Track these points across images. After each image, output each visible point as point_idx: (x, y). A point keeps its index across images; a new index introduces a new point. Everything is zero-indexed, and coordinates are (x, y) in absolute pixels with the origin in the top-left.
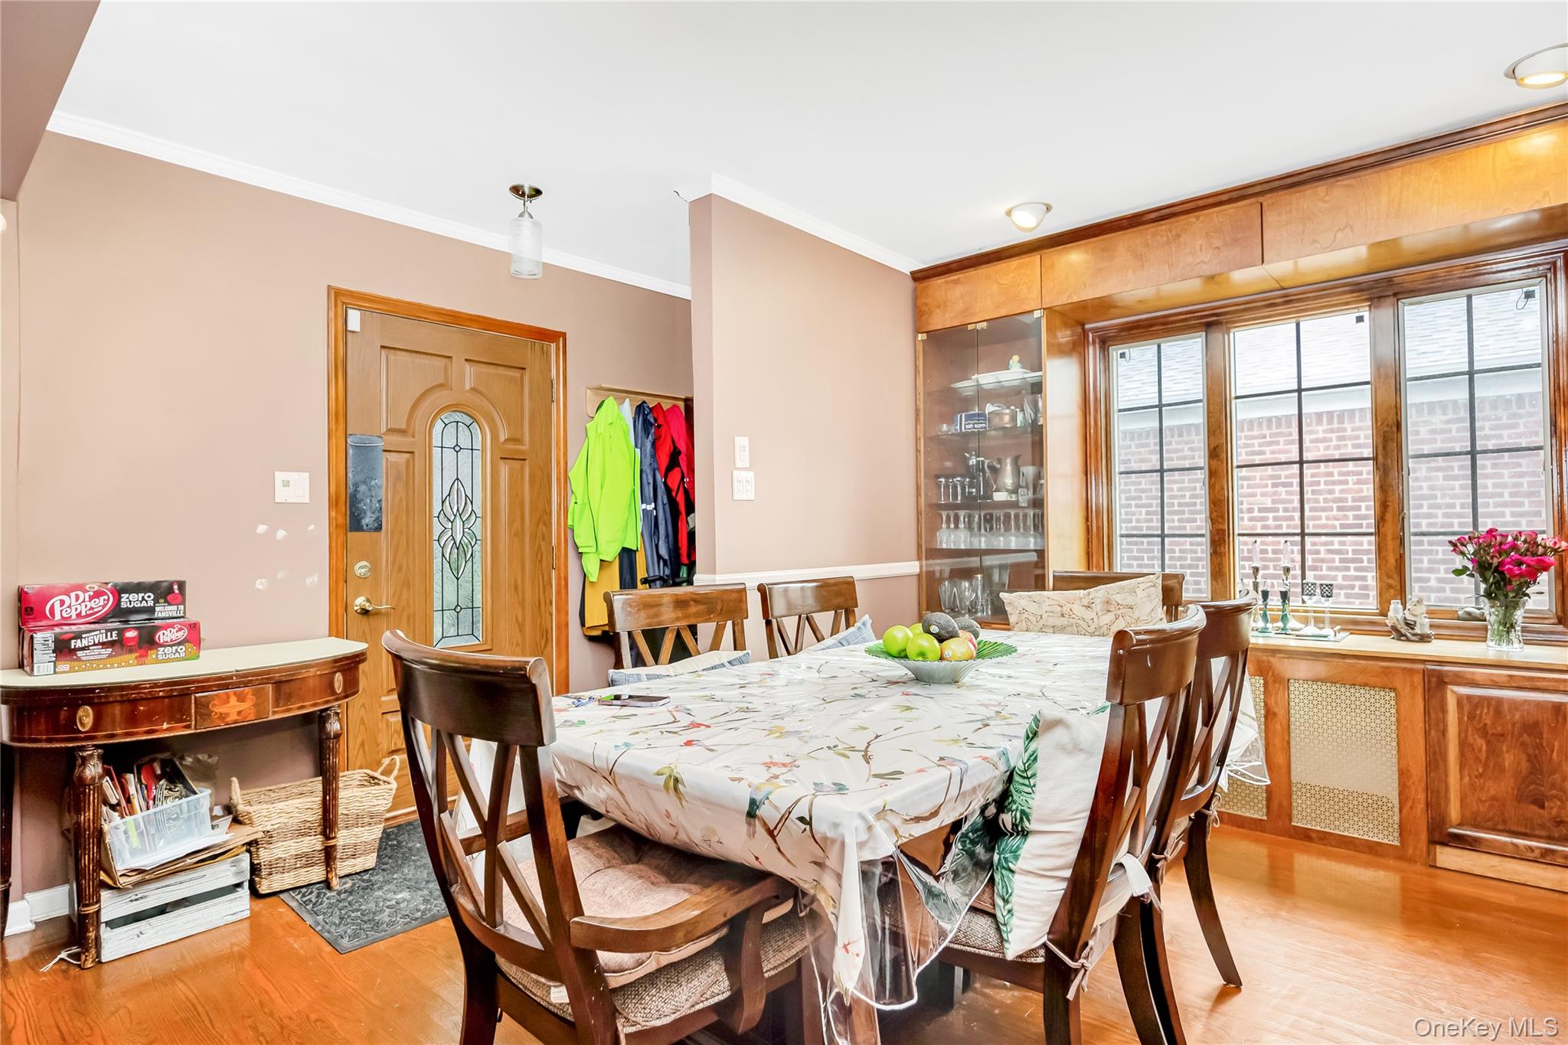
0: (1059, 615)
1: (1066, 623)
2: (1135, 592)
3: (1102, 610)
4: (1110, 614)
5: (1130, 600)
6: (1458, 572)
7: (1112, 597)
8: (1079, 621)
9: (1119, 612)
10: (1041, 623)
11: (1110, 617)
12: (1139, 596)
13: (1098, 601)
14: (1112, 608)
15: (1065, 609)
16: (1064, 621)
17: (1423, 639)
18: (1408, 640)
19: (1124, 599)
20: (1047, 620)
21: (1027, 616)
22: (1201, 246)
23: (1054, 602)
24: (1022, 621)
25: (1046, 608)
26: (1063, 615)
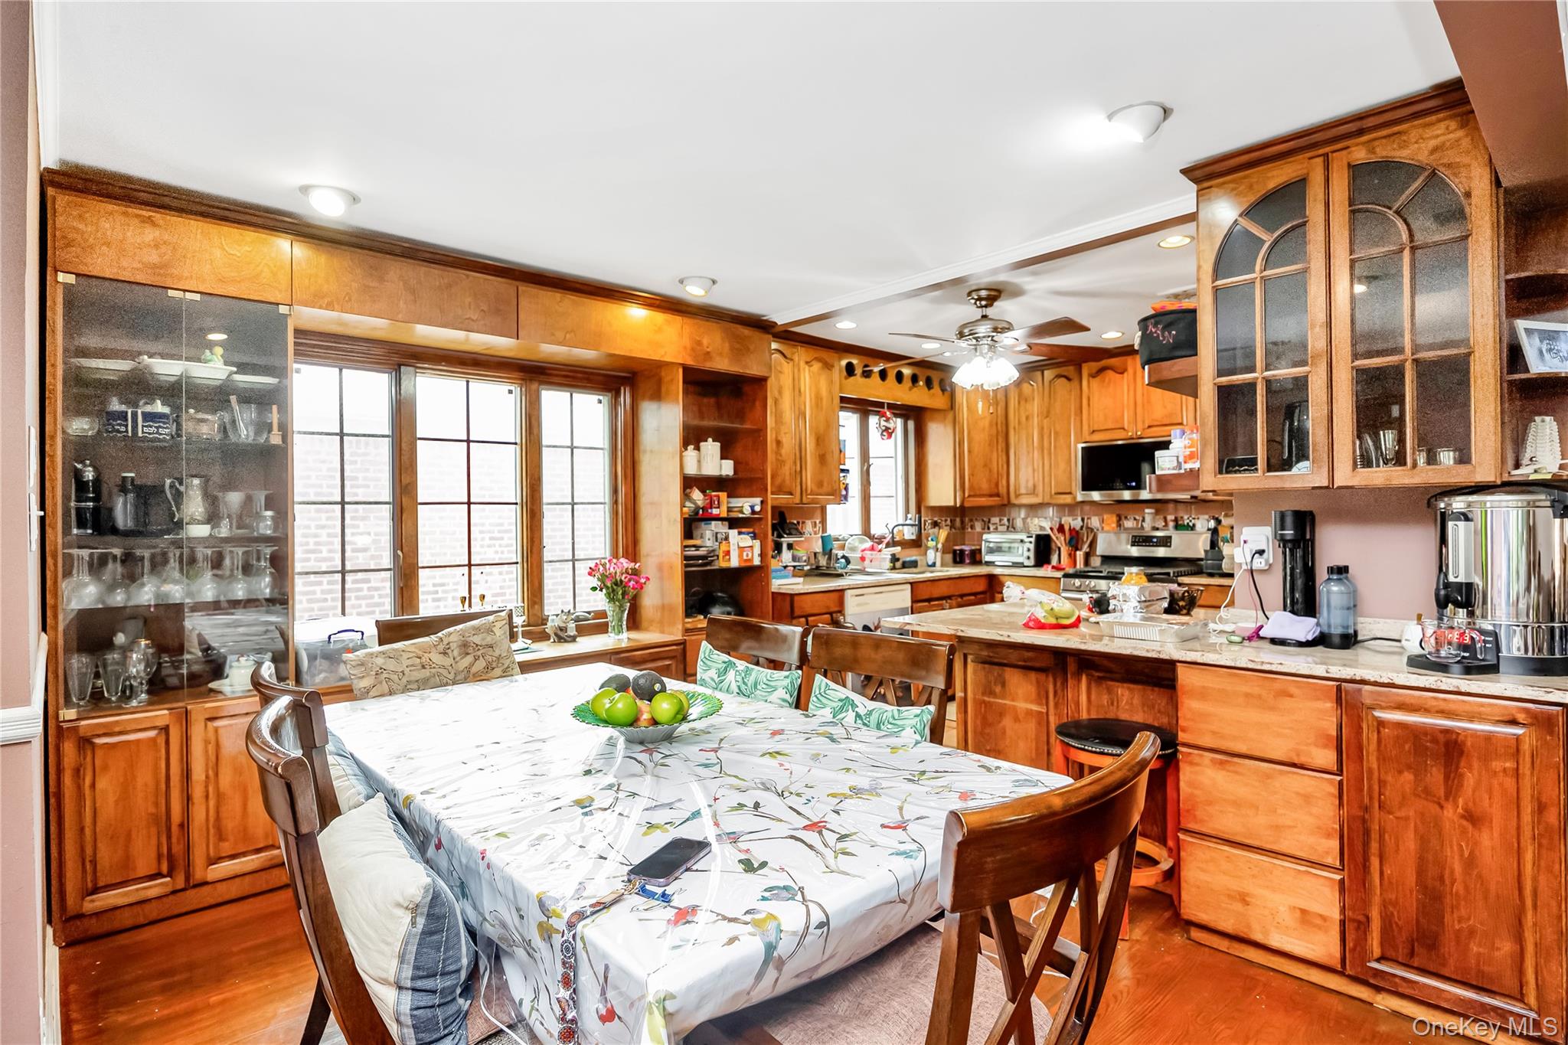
0: (420, 667)
1: (428, 674)
2: (492, 631)
3: (460, 654)
4: (469, 656)
5: (489, 639)
6: (594, 589)
7: (468, 639)
8: (440, 670)
9: (479, 653)
10: (404, 680)
11: (469, 659)
12: (498, 634)
13: (453, 646)
14: (470, 650)
15: (423, 660)
16: (426, 673)
17: (573, 639)
18: (566, 641)
19: (483, 639)
20: (410, 676)
21: (386, 676)
22: (470, 303)
23: (411, 655)
24: (381, 683)
25: (406, 663)
26: (423, 667)
